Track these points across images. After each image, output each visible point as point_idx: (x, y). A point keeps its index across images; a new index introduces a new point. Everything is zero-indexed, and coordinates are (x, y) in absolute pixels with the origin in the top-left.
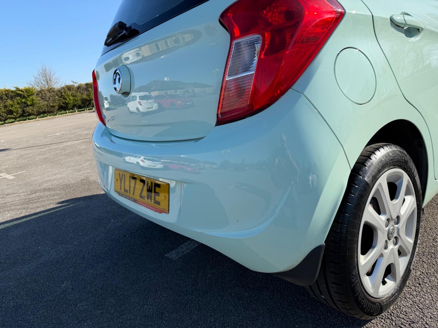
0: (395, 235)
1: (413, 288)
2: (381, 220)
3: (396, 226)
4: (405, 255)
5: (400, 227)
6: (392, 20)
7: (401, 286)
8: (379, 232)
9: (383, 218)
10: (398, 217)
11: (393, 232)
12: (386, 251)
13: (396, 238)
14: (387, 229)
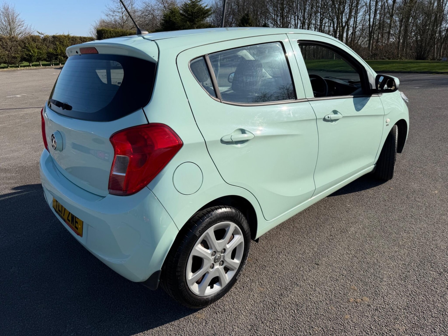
0: (222, 259)
1: (238, 289)
2: (207, 253)
3: (222, 254)
4: (233, 270)
5: (225, 255)
6: (222, 141)
7: (226, 289)
8: (204, 260)
9: (209, 251)
10: (225, 249)
11: (218, 259)
12: (211, 270)
13: (222, 261)
14: (213, 257)
